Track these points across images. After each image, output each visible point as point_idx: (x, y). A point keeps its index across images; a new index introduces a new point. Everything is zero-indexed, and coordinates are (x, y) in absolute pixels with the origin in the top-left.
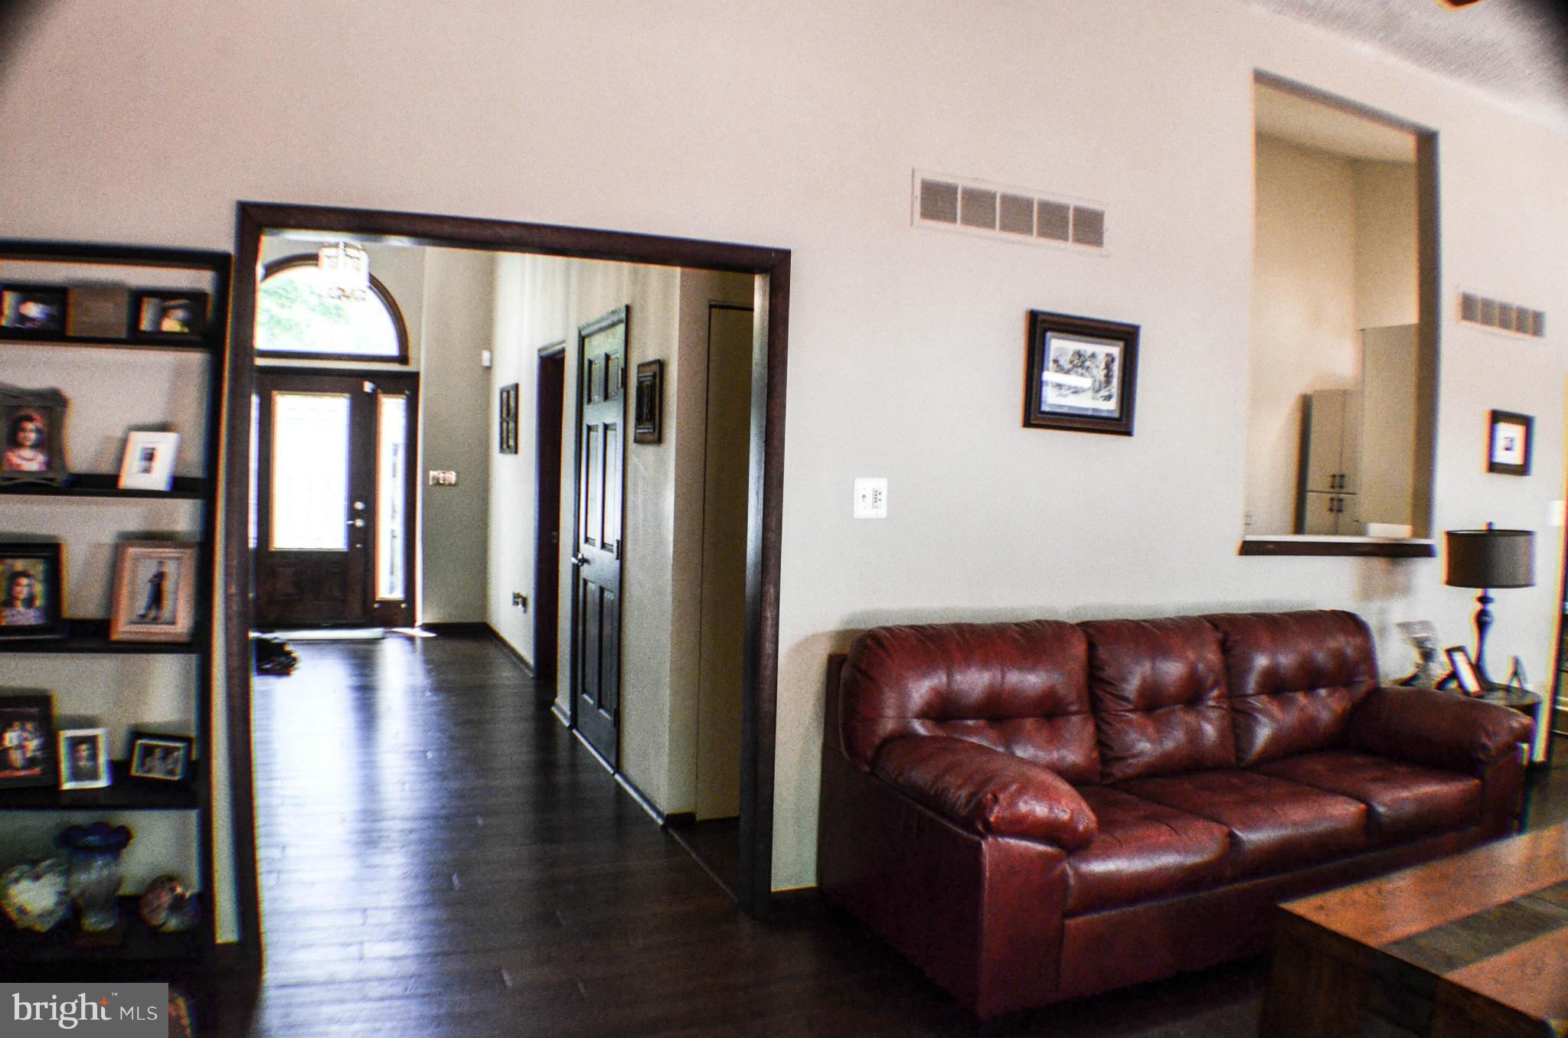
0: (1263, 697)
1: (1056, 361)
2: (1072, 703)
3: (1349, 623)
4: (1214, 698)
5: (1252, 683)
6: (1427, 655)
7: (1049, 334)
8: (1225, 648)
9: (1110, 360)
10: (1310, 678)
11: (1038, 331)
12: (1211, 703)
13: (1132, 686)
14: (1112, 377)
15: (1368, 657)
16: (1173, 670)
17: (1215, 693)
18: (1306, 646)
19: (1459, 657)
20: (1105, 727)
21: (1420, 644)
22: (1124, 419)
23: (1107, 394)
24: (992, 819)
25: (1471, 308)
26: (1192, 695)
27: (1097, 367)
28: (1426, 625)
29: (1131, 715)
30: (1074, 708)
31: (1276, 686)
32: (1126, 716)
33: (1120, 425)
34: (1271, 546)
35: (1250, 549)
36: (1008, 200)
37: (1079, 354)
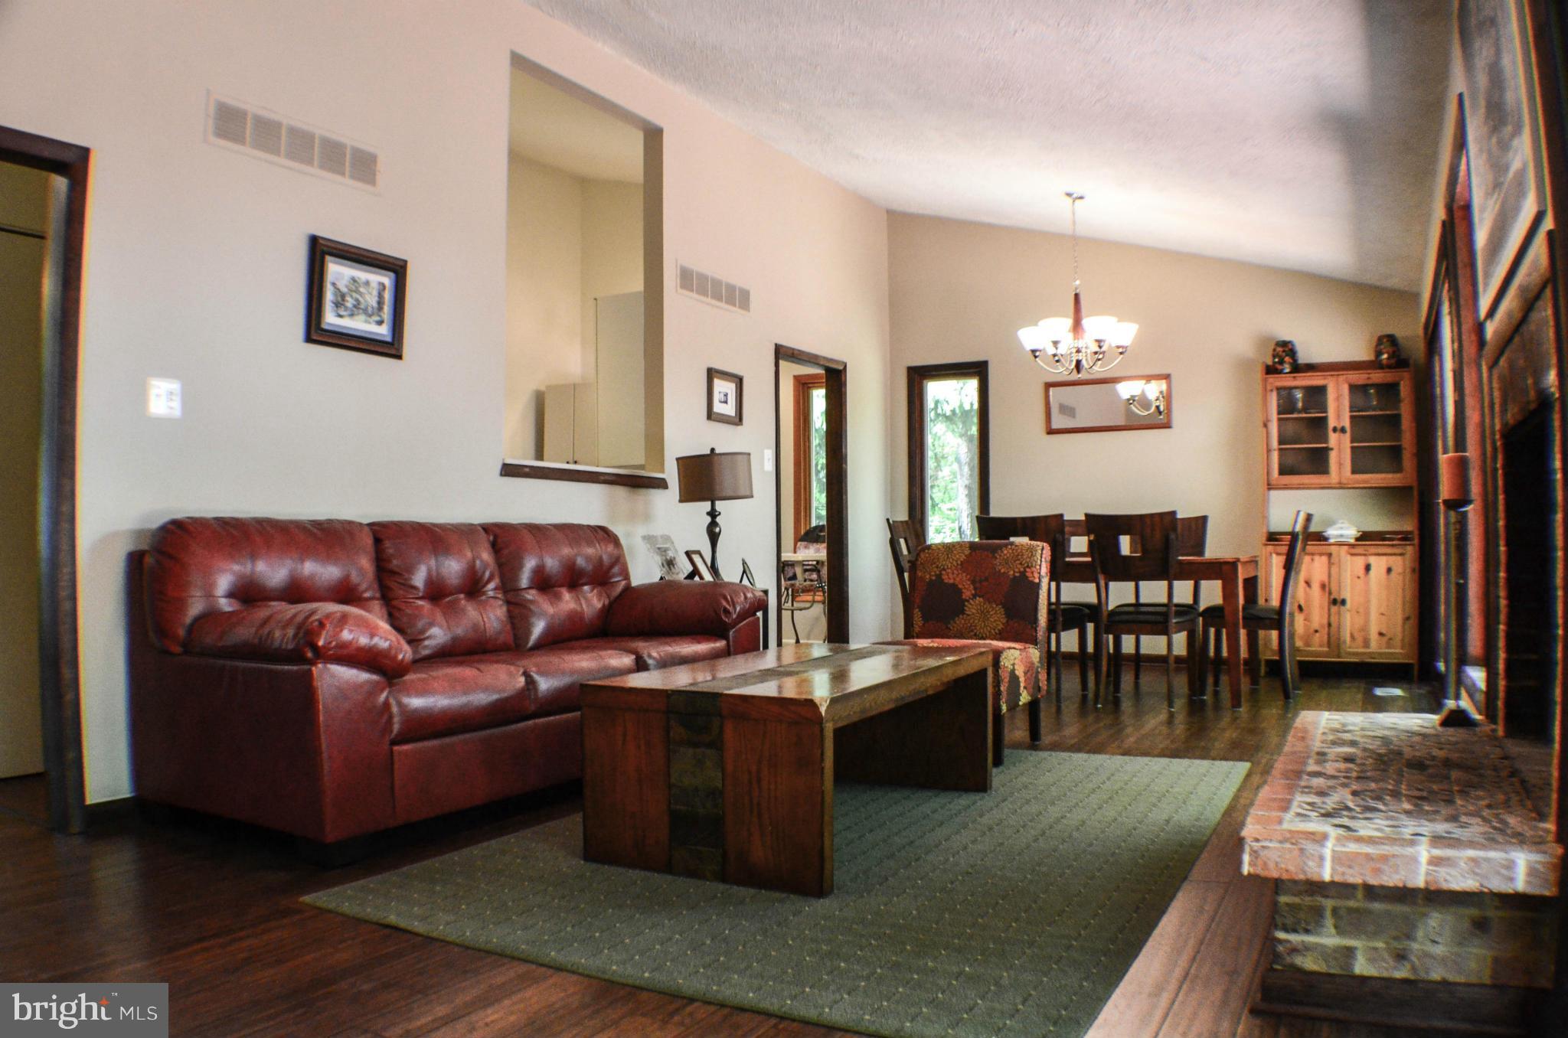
0: (533, 592)
1: (334, 284)
2: (366, 591)
3: (603, 534)
4: (492, 590)
5: (524, 580)
6: (670, 563)
7: (328, 258)
8: (496, 547)
9: (383, 286)
10: (573, 578)
11: (318, 256)
12: (491, 594)
13: (419, 579)
14: (383, 303)
15: (619, 561)
16: (453, 568)
17: (491, 586)
18: (566, 551)
19: (696, 558)
20: (397, 614)
21: (662, 551)
22: (396, 342)
23: (378, 318)
24: (321, 643)
25: (687, 278)
26: (472, 587)
27: (370, 294)
28: (667, 538)
29: (420, 603)
30: (367, 595)
31: (544, 583)
32: (414, 602)
33: (391, 348)
34: (527, 470)
35: (510, 470)
36: (293, 131)
37: (354, 280)
